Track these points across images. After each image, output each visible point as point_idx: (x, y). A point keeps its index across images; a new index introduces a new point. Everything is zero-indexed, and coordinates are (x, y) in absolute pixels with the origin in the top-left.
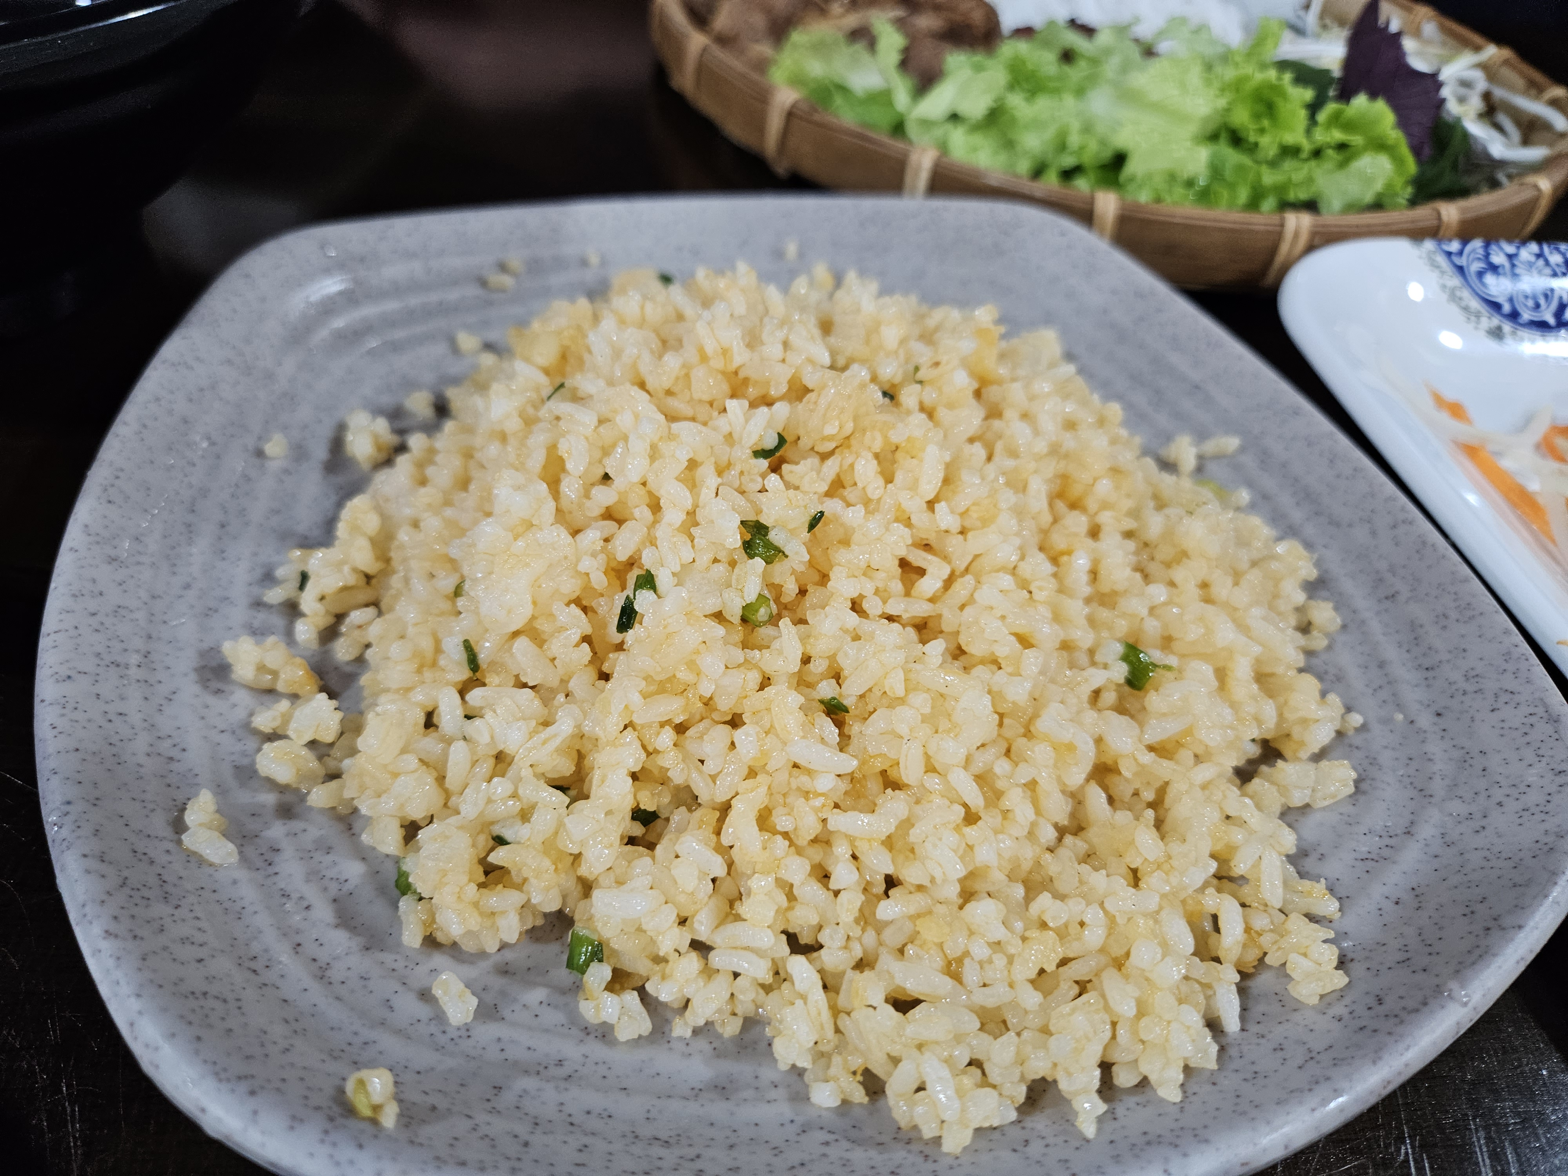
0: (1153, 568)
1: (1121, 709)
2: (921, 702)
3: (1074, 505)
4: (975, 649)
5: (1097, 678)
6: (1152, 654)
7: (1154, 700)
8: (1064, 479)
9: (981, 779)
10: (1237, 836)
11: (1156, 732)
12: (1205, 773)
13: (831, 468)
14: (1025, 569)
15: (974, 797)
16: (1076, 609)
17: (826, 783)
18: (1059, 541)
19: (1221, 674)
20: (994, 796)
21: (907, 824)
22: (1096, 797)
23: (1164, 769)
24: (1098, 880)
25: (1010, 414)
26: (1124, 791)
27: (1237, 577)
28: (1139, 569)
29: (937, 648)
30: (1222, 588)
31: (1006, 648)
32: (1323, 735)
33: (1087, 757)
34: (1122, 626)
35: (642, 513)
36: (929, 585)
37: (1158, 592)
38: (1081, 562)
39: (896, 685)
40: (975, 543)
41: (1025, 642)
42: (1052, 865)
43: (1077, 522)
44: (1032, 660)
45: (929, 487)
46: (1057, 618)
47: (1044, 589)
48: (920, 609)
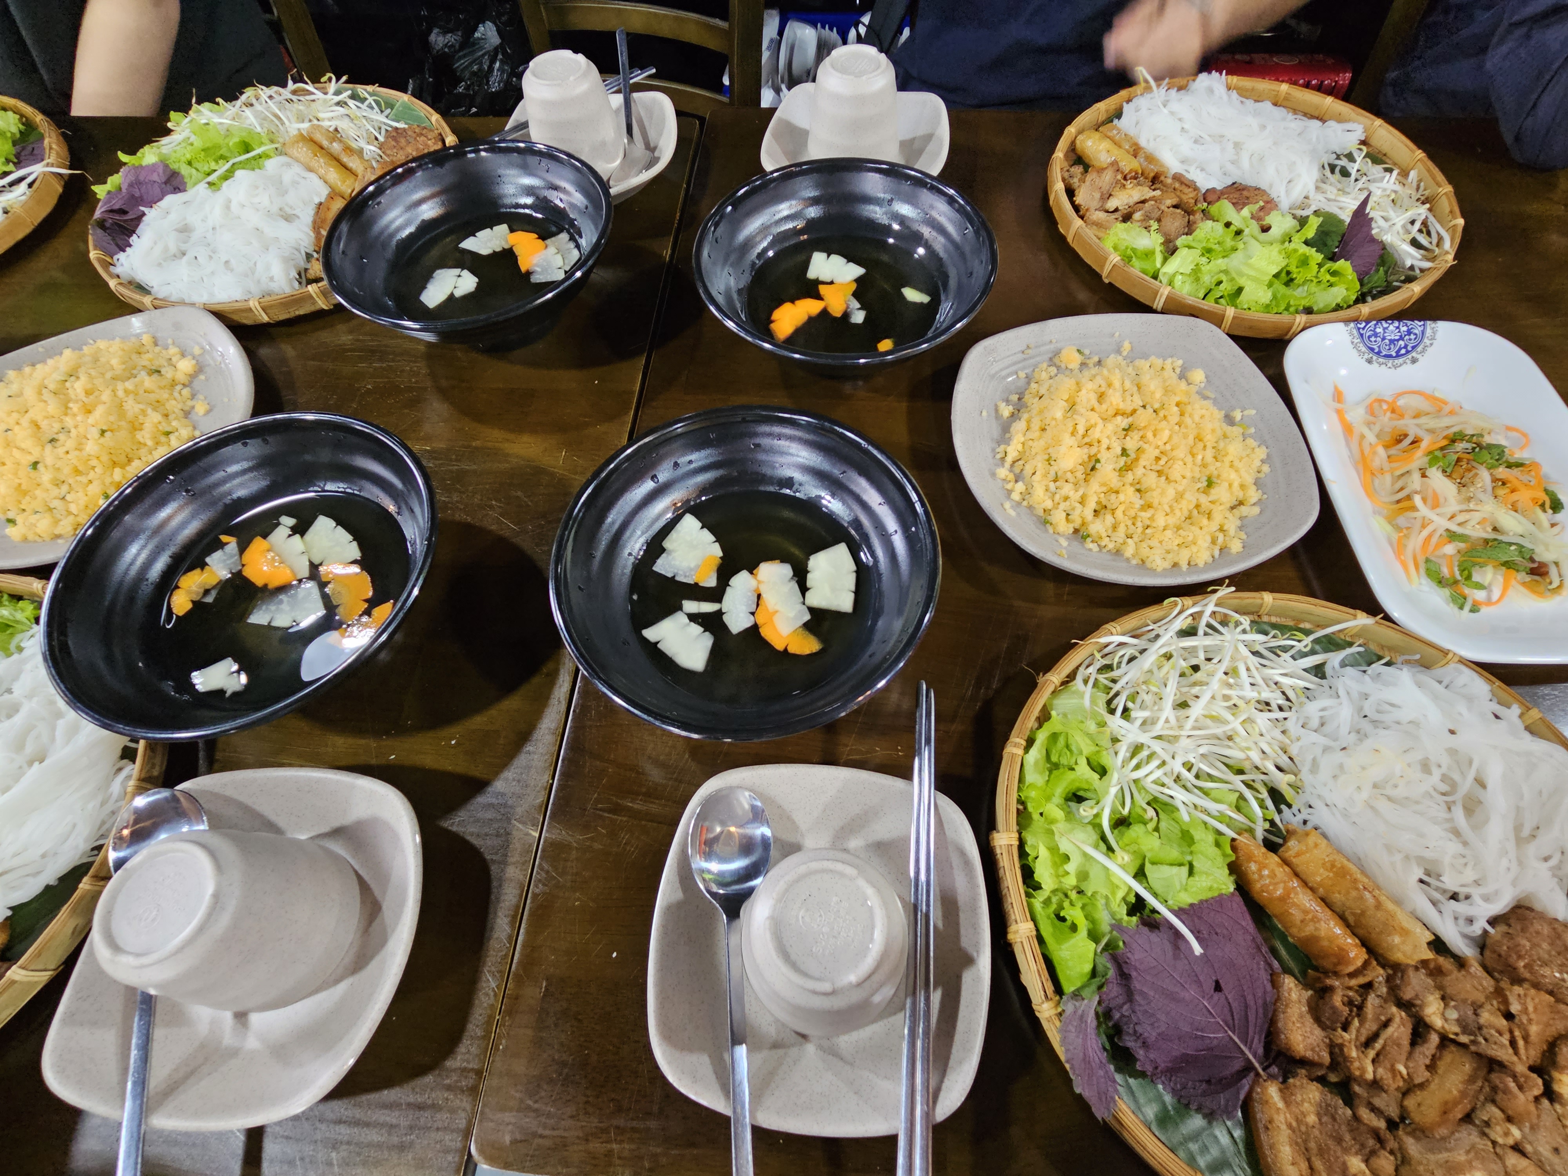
0: (1219, 457)
1: (1204, 492)
2: (1159, 490)
3: (1200, 440)
4: (1172, 478)
5: (1199, 485)
6: (1215, 480)
7: (1213, 491)
8: (1199, 434)
9: (1171, 507)
10: (1226, 521)
11: (1211, 498)
12: (1222, 507)
13: (1141, 433)
14: (1186, 460)
15: (1168, 510)
16: (1197, 469)
17: (1138, 506)
18: (1195, 451)
19: (1230, 485)
20: (1172, 510)
21: (1153, 515)
22: (1195, 512)
23: (1212, 506)
24: (1193, 528)
25: (1187, 415)
26: (1202, 510)
27: (1241, 460)
28: (1215, 457)
29: (1163, 478)
30: (1236, 463)
31: (1179, 478)
32: (1254, 500)
33: (1194, 503)
34: (1208, 473)
35: (1096, 444)
36: (1162, 462)
37: (1218, 464)
38: (1200, 457)
39: (1154, 486)
40: (1174, 453)
41: (1184, 477)
42: (1183, 525)
43: (1200, 445)
44: (1185, 481)
45: (1165, 439)
46: (1192, 471)
47: (1189, 465)
48: (1159, 468)
